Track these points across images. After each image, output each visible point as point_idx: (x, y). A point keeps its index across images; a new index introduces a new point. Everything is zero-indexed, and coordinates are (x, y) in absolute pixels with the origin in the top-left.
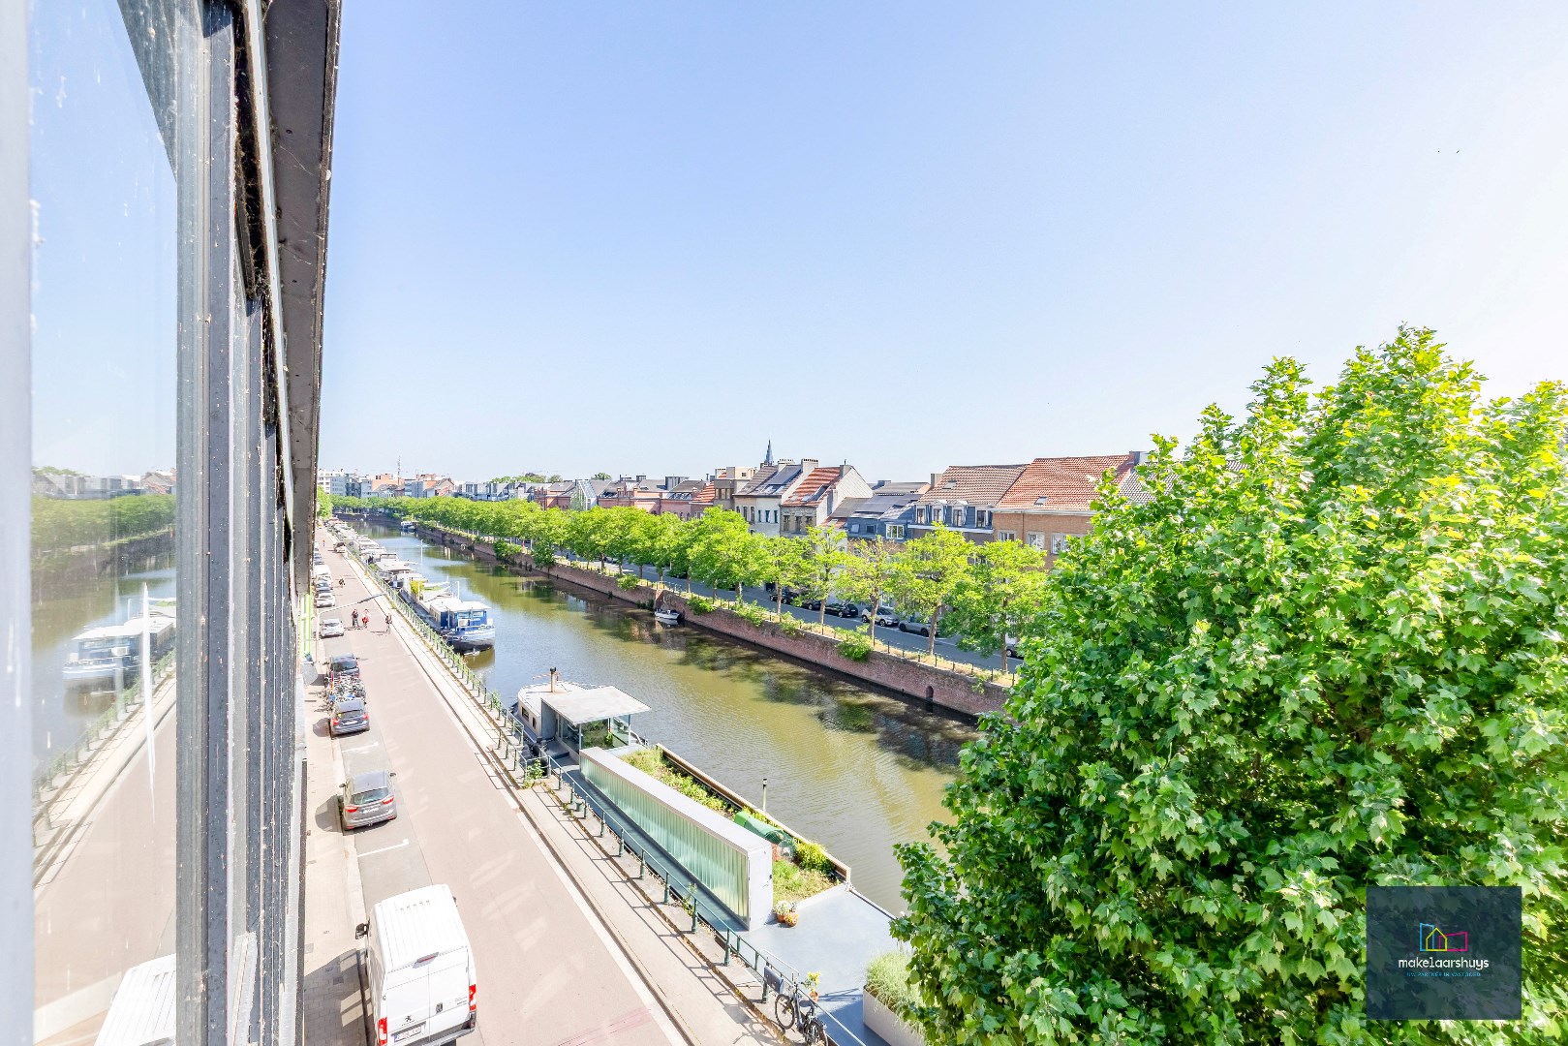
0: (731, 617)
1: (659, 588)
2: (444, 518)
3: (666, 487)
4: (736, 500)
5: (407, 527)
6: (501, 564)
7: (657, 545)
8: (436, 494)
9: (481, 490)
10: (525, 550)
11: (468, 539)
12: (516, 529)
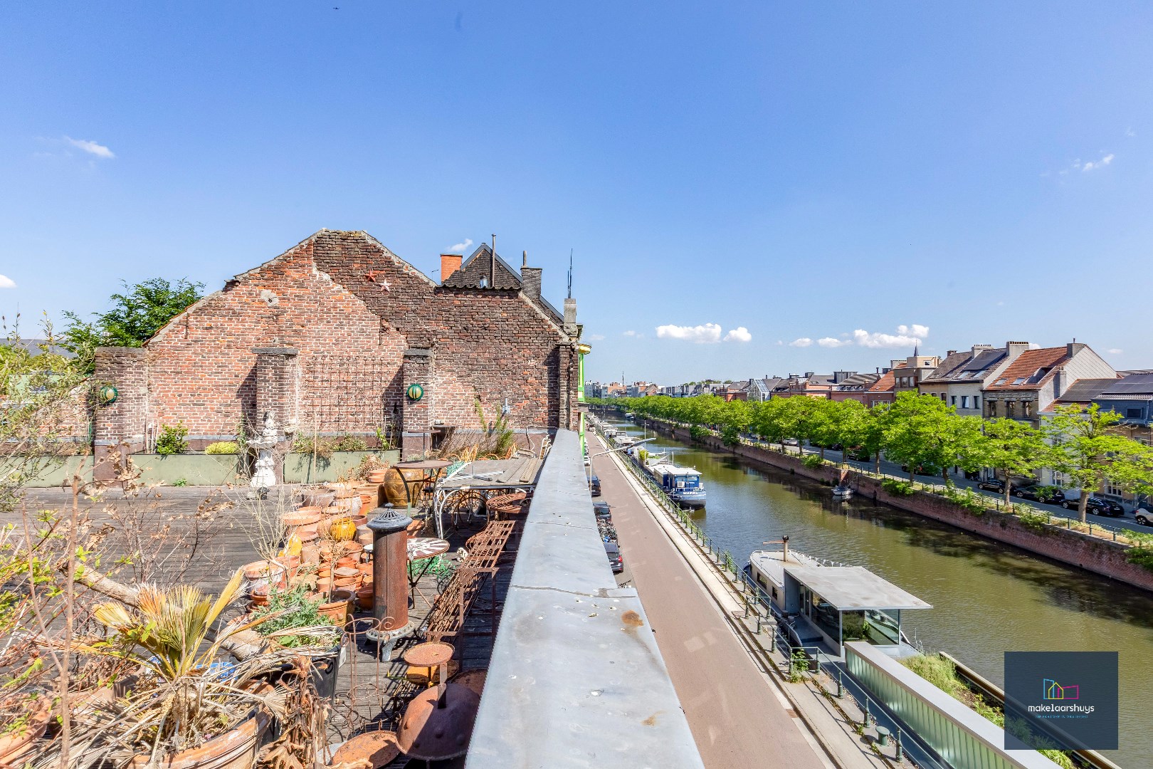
0: (937, 500)
1: (845, 469)
2: (654, 411)
3: (835, 381)
4: (921, 387)
5: (629, 417)
6: (697, 442)
7: (844, 428)
8: (647, 395)
9: (678, 391)
10: (715, 433)
11: (670, 425)
12: (707, 417)
